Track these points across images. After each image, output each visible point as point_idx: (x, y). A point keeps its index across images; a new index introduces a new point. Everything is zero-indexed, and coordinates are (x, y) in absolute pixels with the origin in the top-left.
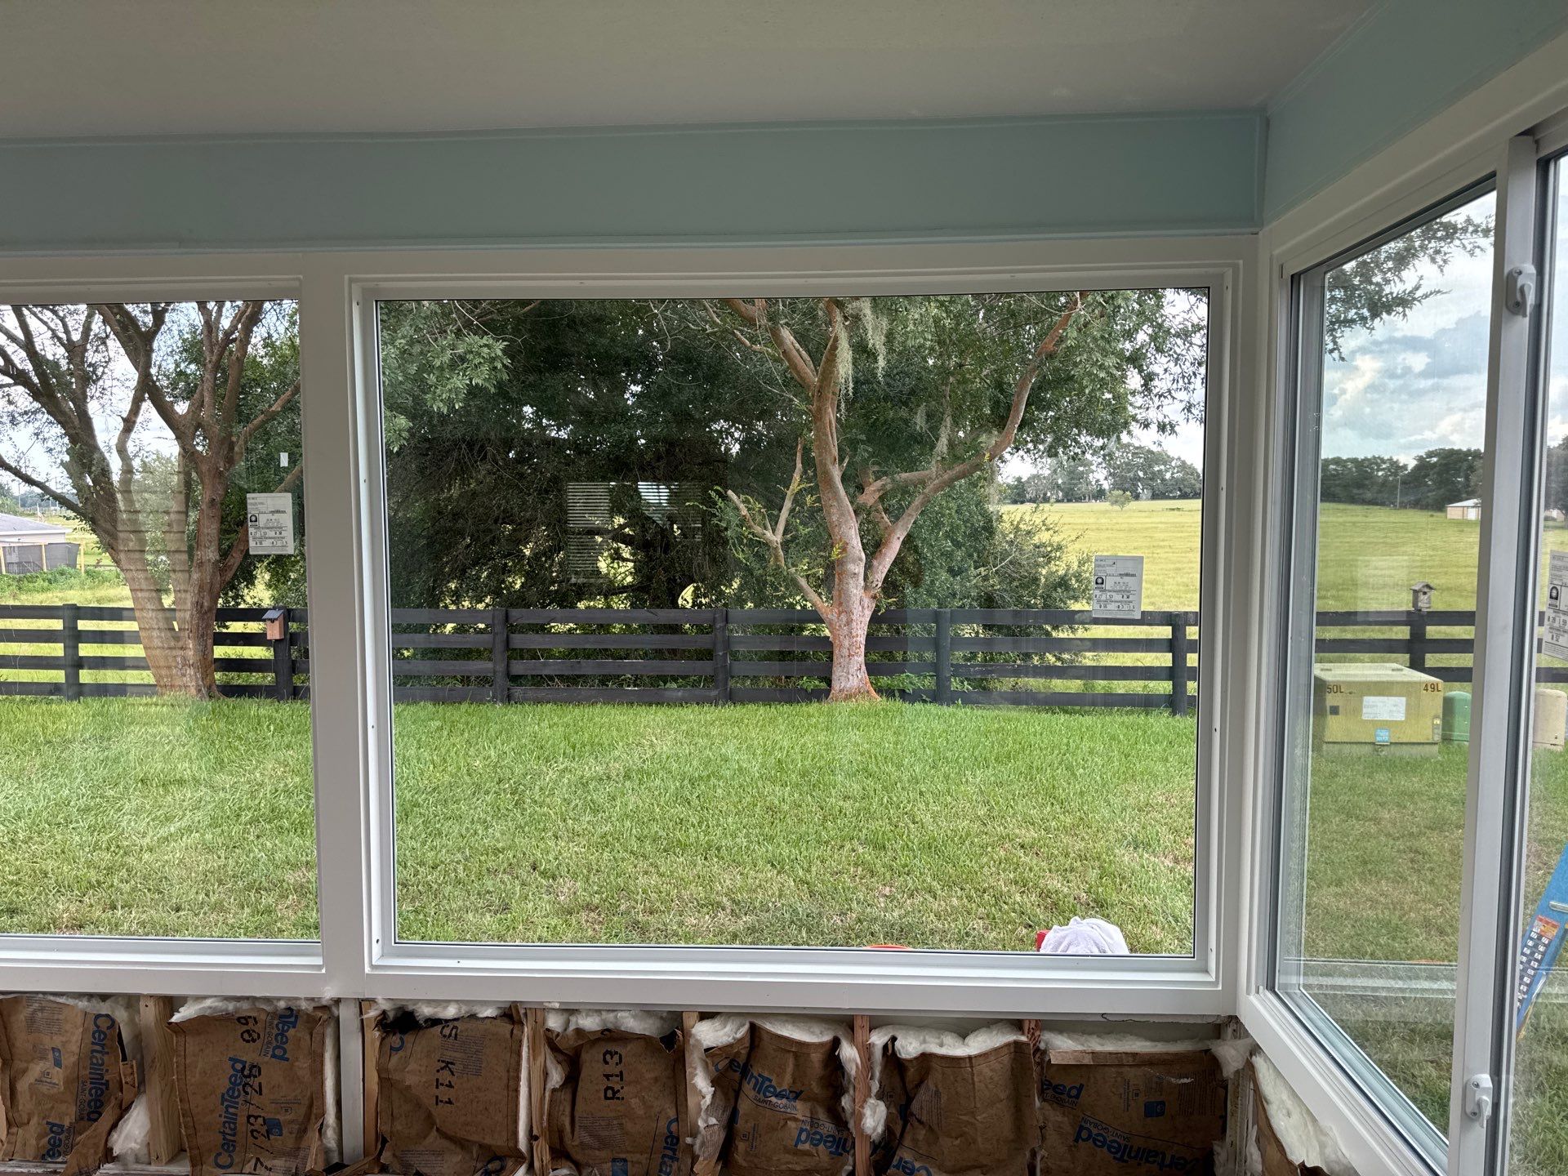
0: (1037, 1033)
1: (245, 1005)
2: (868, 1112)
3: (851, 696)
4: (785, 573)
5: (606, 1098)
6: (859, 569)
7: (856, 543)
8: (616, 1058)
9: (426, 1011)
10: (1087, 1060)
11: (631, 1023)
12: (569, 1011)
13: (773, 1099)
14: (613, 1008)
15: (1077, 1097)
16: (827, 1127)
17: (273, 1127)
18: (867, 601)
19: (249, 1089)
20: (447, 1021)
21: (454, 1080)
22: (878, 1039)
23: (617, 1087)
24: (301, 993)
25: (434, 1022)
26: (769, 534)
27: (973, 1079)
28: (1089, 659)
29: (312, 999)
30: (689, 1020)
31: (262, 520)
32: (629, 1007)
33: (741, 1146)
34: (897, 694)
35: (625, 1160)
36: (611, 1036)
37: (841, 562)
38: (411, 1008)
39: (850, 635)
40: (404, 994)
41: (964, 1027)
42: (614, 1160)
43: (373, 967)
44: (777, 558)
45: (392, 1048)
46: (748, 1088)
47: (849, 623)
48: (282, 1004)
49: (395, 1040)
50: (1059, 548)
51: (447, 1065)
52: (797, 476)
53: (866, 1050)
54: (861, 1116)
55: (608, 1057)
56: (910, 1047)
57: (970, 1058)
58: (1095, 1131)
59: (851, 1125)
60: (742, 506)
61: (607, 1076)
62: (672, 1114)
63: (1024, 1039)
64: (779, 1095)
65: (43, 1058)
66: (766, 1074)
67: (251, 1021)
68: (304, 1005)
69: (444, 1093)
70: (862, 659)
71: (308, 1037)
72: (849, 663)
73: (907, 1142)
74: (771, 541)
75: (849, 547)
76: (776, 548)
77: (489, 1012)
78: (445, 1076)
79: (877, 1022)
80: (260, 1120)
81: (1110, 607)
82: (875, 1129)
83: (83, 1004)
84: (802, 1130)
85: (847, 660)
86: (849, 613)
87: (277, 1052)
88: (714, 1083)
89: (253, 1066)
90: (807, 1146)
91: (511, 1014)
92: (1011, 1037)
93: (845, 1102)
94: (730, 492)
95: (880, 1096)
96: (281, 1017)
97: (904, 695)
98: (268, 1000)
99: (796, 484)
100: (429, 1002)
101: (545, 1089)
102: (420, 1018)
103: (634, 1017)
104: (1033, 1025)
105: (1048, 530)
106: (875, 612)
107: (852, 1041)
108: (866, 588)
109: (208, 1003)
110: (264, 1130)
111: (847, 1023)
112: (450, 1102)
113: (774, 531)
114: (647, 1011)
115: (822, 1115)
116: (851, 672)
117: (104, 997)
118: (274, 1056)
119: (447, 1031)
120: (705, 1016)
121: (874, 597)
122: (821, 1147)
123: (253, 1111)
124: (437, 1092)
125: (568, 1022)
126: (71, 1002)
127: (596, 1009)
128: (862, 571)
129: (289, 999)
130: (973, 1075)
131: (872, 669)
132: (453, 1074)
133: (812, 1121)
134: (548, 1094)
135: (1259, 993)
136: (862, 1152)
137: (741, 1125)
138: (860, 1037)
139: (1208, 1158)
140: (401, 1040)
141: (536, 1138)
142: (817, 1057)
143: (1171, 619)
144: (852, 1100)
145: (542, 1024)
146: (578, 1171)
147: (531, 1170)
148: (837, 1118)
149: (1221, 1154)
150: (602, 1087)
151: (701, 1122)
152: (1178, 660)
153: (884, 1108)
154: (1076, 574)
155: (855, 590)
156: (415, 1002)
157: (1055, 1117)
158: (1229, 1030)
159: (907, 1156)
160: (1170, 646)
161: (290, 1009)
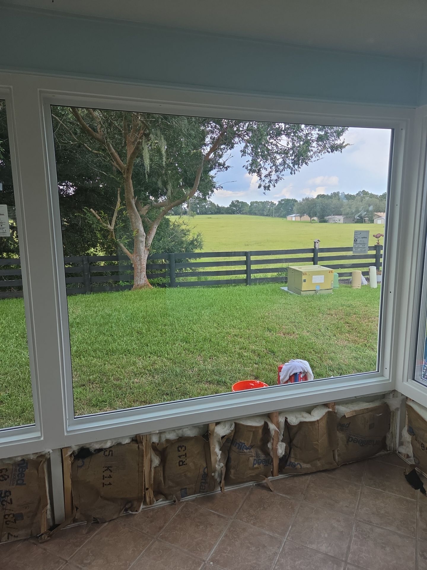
0: (334, 407)
2: (279, 447)
3: (142, 287)
4: (116, 242)
5: (180, 465)
6: (144, 239)
7: (142, 229)
8: (183, 448)
9: (97, 446)
10: (354, 414)
11: (190, 433)
12: (161, 433)
13: (245, 451)
14: (180, 428)
15: (348, 427)
16: (262, 457)
17: (18, 517)
18: (146, 251)
19: (5, 503)
20: (105, 449)
21: (111, 474)
22: (282, 420)
23: (184, 460)
24: (30, 452)
25: (100, 450)
26: (109, 226)
27: (318, 428)
28: (201, 270)
29: (37, 453)
30: (211, 427)
32: (187, 426)
33: (232, 471)
34: (156, 285)
35: (186, 488)
36: (182, 439)
37: (137, 237)
38: (88, 446)
39: (141, 264)
40: (83, 442)
41: (309, 410)
42: (181, 489)
43: (67, 432)
44: (112, 236)
45: (78, 467)
46: (234, 448)
47: (140, 260)
48: (20, 459)
49: (80, 462)
50: (188, 231)
51: (108, 468)
52: (119, 203)
54: (277, 450)
55: (180, 449)
56: (294, 420)
57: (318, 421)
58: (354, 438)
59: (271, 454)
60: (97, 215)
61: (180, 457)
62: (205, 465)
63: (331, 410)
64: (247, 449)
66: (243, 442)
67: (4, 471)
68: (32, 457)
69: (107, 481)
70: (145, 273)
71: (36, 472)
72: (141, 275)
73: (292, 455)
74: (110, 229)
75: (139, 231)
76: (112, 232)
77: (127, 441)
78: (107, 473)
79: (280, 413)
80: (11, 516)
82: (281, 454)
84: (255, 460)
85: (140, 274)
86: (140, 256)
87: (19, 482)
88: (220, 450)
89: (6, 492)
90: (256, 466)
91: (136, 439)
92: (327, 410)
93: (269, 445)
94: (91, 209)
95: (282, 441)
96: (19, 465)
97: (159, 285)
98: (10, 459)
99: (119, 207)
100: (97, 442)
101: (151, 468)
102: (92, 450)
103: (190, 430)
104: (333, 404)
105: (185, 224)
106: (149, 255)
107: (272, 422)
108: (146, 247)
110: (13, 520)
111: (269, 416)
112: (110, 484)
113: (110, 224)
114: (194, 426)
115: (260, 452)
116: (142, 278)
118: (17, 484)
119: (107, 453)
120: (217, 424)
121: (149, 250)
122: (261, 464)
123: (7, 512)
124: (103, 481)
125: (160, 437)
127: (173, 430)
128: (145, 240)
129: (22, 456)
130: (318, 426)
131: (148, 276)
132: (111, 471)
133: (257, 455)
134: (153, 470)
135: (407, 381)
136: (276, 463)
137: (233, 463)
138: (275, 420)
139: (385, 438)
140: (83, 462)
141: (147, 489)
142: (260, 431)
143: (246, 254)
144: (272, 444)
145: (150, 441)
146: (166, 498)
147: (145, 503)
148: (266, 452)
149: (389, 436)
150: (178, 461)
151: (217, 466)
152: (248, 267)
153: (284, 445)
154: (196, 240)
155: (142, 247)
156: (90, 443)
157: (340, 436)
158: (391, 395)
159: (293, 460)
160: (245, 263)
161: (23, 460)
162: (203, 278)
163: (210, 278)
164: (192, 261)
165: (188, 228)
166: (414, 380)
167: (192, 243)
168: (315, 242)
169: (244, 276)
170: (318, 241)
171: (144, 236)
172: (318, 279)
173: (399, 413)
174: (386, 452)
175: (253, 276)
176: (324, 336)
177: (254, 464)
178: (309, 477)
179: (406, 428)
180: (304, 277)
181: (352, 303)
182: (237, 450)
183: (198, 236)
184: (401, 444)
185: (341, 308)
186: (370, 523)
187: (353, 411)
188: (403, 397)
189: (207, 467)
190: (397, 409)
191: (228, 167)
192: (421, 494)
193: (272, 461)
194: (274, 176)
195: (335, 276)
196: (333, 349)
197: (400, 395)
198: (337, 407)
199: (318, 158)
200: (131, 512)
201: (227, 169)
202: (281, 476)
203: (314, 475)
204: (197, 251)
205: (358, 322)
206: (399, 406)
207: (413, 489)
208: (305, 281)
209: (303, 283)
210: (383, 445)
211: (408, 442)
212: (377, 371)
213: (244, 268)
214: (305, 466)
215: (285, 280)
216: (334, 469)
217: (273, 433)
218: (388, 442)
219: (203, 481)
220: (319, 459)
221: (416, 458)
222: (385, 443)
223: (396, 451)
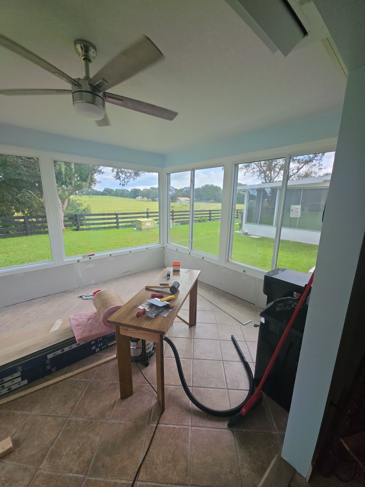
6: (61, 207)
7: (60, 201)
18: (63, 213)
26: (41, 200)
39: (61, 219)
43: (65, 261)
44: (43, 205)
50: (82, 204)
60: (33, 194)
70: (63, 224)
76: (43, 203)
94: (29, 191)
105: (79, 200)
106: (64, 215)
108: (63, 210)
113: (42, 199)
121: (64, 212)
131: (65, 225)
135: (166, 243)
143: (116, 214)
152: (117, 220)
154: (87, 209)
155: (61, 211)
160: (116, 218)
163: (93, 226)
165: (81, 202)
167: (84, 210)
168: (147, 209)
169: (116, 225)
170: (149, 209)
171: (61, 205)
172: (148, 224)
175: (120, 225)
180: (142, 223)
191: (104, 172)
194: (126, 180)
195: (155, 223)
199: (144, 174)
201: (103, 173)
208: (143, 225)
213: (115, 221)
215: (135, 226)
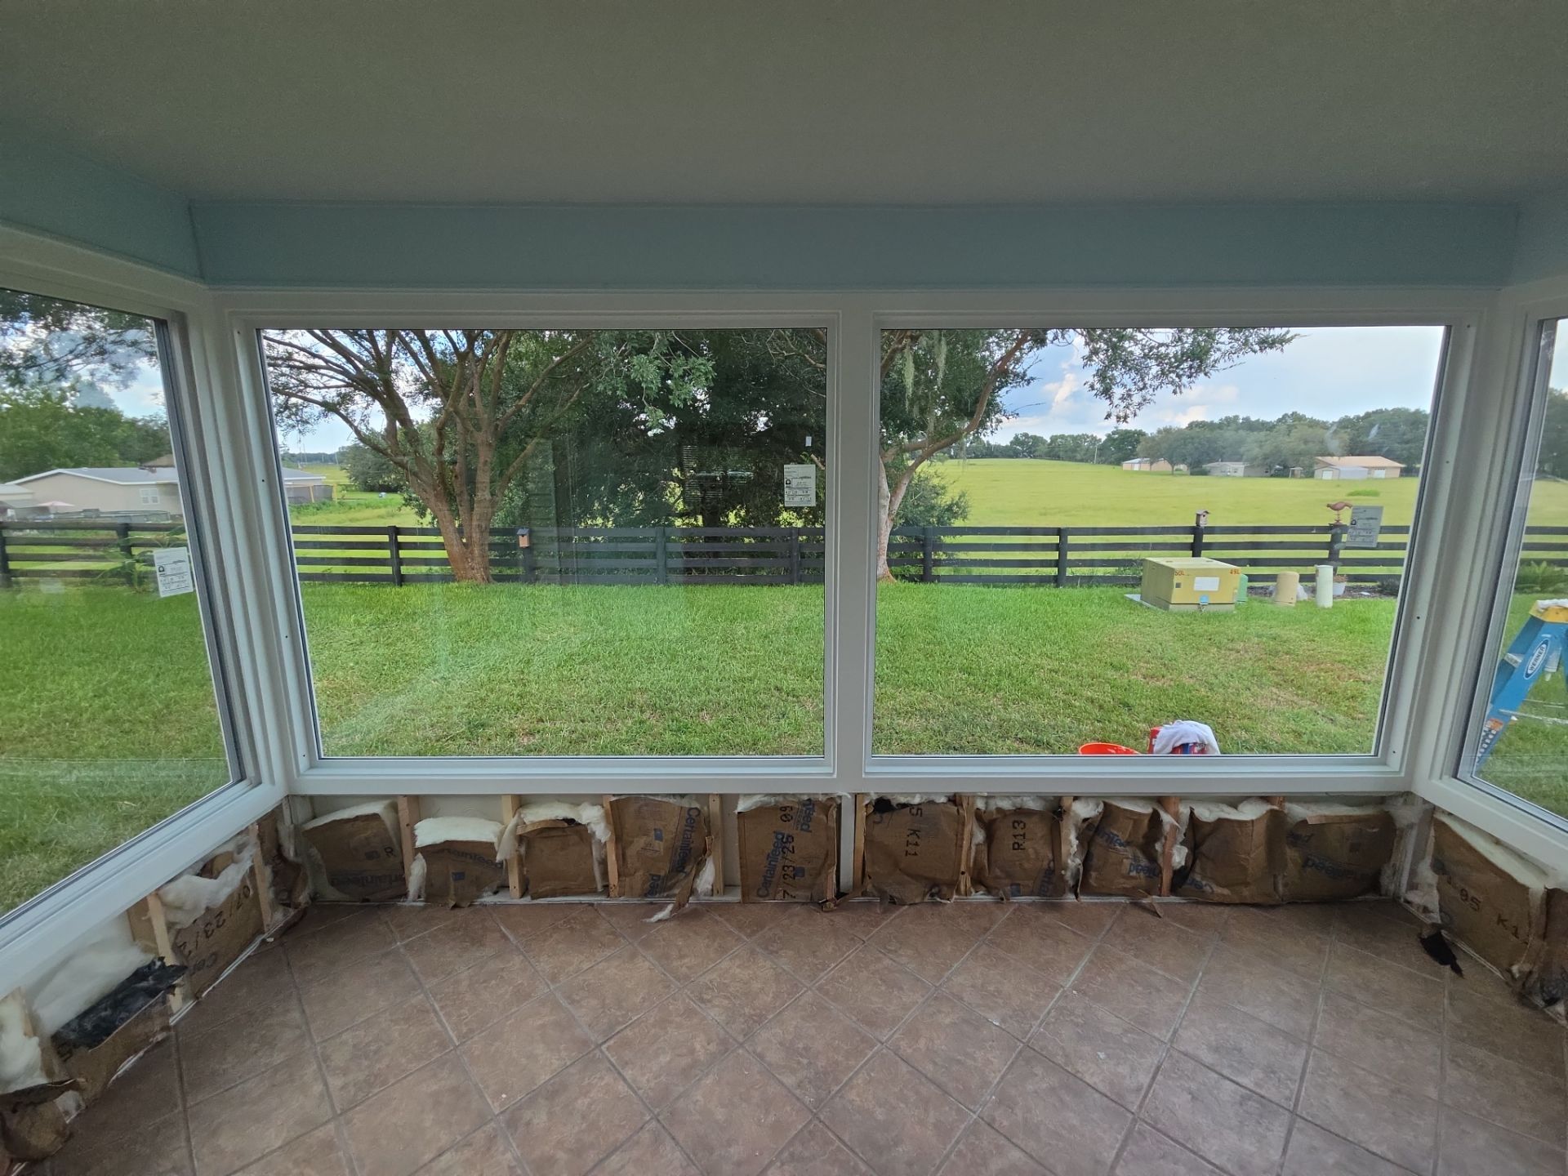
0: (1283, 805)
1: (781, 799)
2: (1175, 851)
3: (878, 579)
5: (1014, 849)
6: (886, 503)
7: (885, 486)
8: (1022, 825)
9: (903, 800)
10: (1324, 822)
11: (1032, 804)
12: (989, 798)
13: (1118, 847)
14: (1017, 795)
15: (1307, 841)
16: (1144, 862)
17: (798, 872)
18: (889, 522)
19: (785, 850)
20: (912, 805)
21: (919, 841)
22: (1184, 810)
23: (1020, 842)
24: (819, 791)
25: (904, 806)
27: (1252, 833)
28: (962, 555)
29: (826, 794)
30: (1066, 803)
31: (794, 483)
32: (1029, 794)
33: (1093, 874)
34: (900, 577)
35: (1019, 885)
36: (1021, 812)
37: (877, 499)
38: (889, 797)
39: (880, 542)
40: (885, 790)
41: (1234, 802)
42: (1012, 885)
43: (866, 773)
45: (874, 822)
46: (1099, 840)
47: (880, 536)
48: (806, 798)
49: (877, 817)
50: (943, 488)
51: (914, 832)
53: (1176, 816)
54: (1171, 856)
55: (1016, 824)
56: (1206, 814)
57: (1252, 821)
58: (1317, 861)
59: (1161, 861)
60: (819, 464)
61: (1015, 836)
62: (1050, 856)
63: (1276, 807)
64: (1121, 845)
65: (646, 834)
66: (1115, 832)
67: (787, 809)
68: (821, 798)
69: (911, 849)
70: (885, 557)
71: (825, 818)
72: (878, 560)
73: (1197, 869)
75: (882, 489)
77: (943, 800)
78: (913, 839)
79: (1183, 798)
80: (791, 869)
81: (1357, 539)
82: (1179, 863)
83: (672, 800)
84: (1131, 864)
85: (877, 558)
86: (880, 529)
87: (804, 827)
88: (1077, 838)
89: (789, 836)
90: (1134, 874)
91: (954, 800)
92: (1267, 807)
93: (1158, 847)
94: (812, 456)
95: (1182, 843)
96: (804, 805)
97: (903, 577)
98: (794, 795)
100: (902, 794)
101: (971, 844)
102: (894, 803)
103: (1033, 800)
104: (1281, 799)
105: (939, 477)
106: (893, 528)
107: (1166, 811)
108: (889, 514)
109: (757, 799)
110: (792, 874)
111: (1161, 800)
112: (915, 854)
114: (1040, 796)
115: (1141, 854)
116: (879, 566)
117: (682, 796)
118: (802, 829)
119: (914, 811)
120: (1076, 798)
121: (893, 520)
122: (1142, 874)
123: (787, 863)
124: (907, 848)
125: (988, 803)
126: (665, 800)
127: (1007, 796)
128: (888, 504)
129: (809, 794)
130: (1252, 830)
131: (891, 563)
132: (918, 837)
133: (1135, 858)
134: (973, 848)
135: (1441, 778)
136: (1167, 877)
137: (1095, 862)
138: (1172, 809)
139: (1378, 874)
140: (881, 817)
141: (963, 873)
142: (1146, 822)
143: (1059, 532)
144: (1164, 846)
145: (973, 806)
146: (989, 892)
147: (958, 892)
148: (1152, 857)
149: (1387, 871)
150: (1012, 842)
151: (1069, 861)
152: (1062, 555)
153: (1185, 850)
154: (957, 504)
155: (884, 516)
156: (893, 794)
157: (1291, 854)
158: (1401, 800)
159: (1198, 878)
160: (1057, 547)
161: (809, 800)
162: (964, 571)
163: (976, 571)
164: (948, 540)
165: (943, 483)
166: (1455, 777)
167: (949, 509)
168: (1198, 515)
169: (1054, 571)
170: (1207, 512)
171: (888, 497)
172: (1207, 585)
173: (1414, 833)
174: (1378, 897)
175: (1069, 572)
176: (1224, 687)
177: (1130, 871)
178: (1227, 910)
179: (1428, 860)
180: (1176, 579)
181: (1282, 633)
182: (1105, 844)
183: (960, 497)
184: (1413, 886)
185: (1256, 640)
186: (1352, 999)
187: (1321, 816)
188: (1427, 806)
189: (1053, 860)
190: (1411, 826)
191: (1032, 379)
192: (1453, 974)
193: (1161, 872)
194: (1137, 398)
195: (1242, 579)
196: (1247, 712)
197: (1421, 801)
198: (1287, 805)
199: (1231, 363)
200: (939, 899)
201: (1029, 383)
202: (1173, 899)
203: (1235, 909)
204: (958, 523)
205: (1296, 669)
206: (1415, 820)
207: (1437, 964)
208: (1178, 585)
209: (1175, 590)
210: (1374, 885)
211: (1430, 885)
212: (1372, 754)
213: (1054, 555)
214: (1218, 890)
215: (1136, 582)
216: (1273, 907)
217: (1167, 828)
218: (1385, 880)
219: (1046, 879)
220: (1246, 884)
221: (1446, 914)
222: (1379, 883)
223: (1399, 898)
